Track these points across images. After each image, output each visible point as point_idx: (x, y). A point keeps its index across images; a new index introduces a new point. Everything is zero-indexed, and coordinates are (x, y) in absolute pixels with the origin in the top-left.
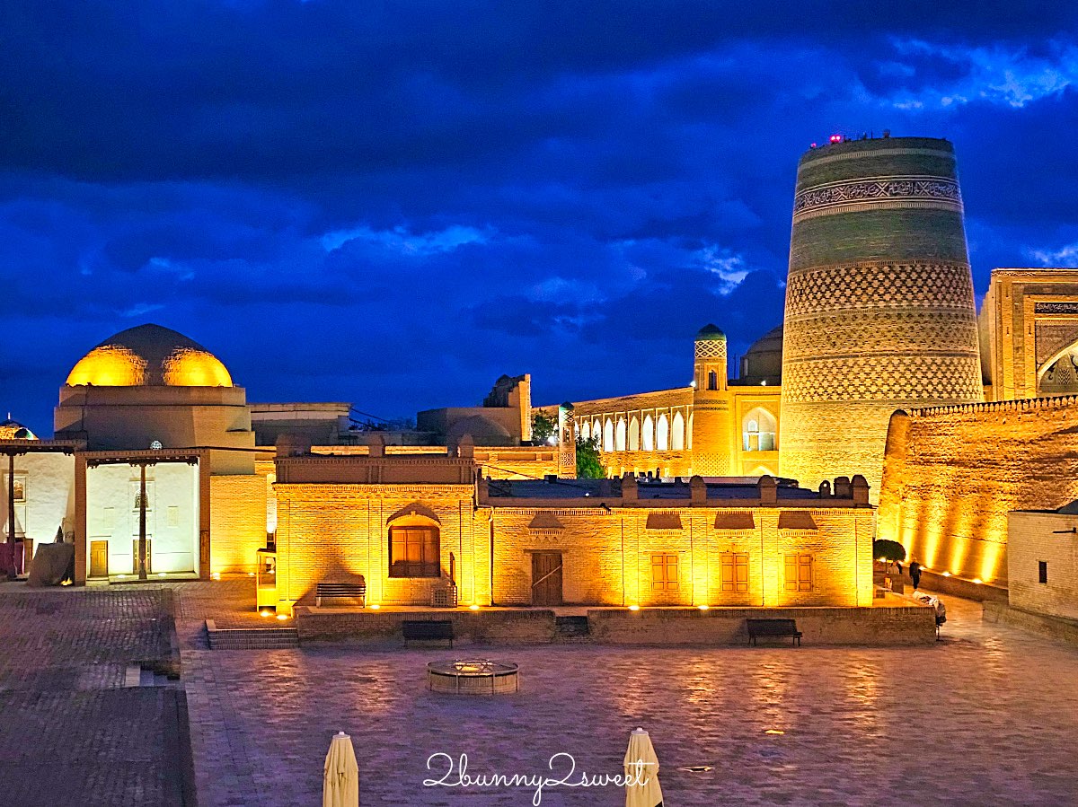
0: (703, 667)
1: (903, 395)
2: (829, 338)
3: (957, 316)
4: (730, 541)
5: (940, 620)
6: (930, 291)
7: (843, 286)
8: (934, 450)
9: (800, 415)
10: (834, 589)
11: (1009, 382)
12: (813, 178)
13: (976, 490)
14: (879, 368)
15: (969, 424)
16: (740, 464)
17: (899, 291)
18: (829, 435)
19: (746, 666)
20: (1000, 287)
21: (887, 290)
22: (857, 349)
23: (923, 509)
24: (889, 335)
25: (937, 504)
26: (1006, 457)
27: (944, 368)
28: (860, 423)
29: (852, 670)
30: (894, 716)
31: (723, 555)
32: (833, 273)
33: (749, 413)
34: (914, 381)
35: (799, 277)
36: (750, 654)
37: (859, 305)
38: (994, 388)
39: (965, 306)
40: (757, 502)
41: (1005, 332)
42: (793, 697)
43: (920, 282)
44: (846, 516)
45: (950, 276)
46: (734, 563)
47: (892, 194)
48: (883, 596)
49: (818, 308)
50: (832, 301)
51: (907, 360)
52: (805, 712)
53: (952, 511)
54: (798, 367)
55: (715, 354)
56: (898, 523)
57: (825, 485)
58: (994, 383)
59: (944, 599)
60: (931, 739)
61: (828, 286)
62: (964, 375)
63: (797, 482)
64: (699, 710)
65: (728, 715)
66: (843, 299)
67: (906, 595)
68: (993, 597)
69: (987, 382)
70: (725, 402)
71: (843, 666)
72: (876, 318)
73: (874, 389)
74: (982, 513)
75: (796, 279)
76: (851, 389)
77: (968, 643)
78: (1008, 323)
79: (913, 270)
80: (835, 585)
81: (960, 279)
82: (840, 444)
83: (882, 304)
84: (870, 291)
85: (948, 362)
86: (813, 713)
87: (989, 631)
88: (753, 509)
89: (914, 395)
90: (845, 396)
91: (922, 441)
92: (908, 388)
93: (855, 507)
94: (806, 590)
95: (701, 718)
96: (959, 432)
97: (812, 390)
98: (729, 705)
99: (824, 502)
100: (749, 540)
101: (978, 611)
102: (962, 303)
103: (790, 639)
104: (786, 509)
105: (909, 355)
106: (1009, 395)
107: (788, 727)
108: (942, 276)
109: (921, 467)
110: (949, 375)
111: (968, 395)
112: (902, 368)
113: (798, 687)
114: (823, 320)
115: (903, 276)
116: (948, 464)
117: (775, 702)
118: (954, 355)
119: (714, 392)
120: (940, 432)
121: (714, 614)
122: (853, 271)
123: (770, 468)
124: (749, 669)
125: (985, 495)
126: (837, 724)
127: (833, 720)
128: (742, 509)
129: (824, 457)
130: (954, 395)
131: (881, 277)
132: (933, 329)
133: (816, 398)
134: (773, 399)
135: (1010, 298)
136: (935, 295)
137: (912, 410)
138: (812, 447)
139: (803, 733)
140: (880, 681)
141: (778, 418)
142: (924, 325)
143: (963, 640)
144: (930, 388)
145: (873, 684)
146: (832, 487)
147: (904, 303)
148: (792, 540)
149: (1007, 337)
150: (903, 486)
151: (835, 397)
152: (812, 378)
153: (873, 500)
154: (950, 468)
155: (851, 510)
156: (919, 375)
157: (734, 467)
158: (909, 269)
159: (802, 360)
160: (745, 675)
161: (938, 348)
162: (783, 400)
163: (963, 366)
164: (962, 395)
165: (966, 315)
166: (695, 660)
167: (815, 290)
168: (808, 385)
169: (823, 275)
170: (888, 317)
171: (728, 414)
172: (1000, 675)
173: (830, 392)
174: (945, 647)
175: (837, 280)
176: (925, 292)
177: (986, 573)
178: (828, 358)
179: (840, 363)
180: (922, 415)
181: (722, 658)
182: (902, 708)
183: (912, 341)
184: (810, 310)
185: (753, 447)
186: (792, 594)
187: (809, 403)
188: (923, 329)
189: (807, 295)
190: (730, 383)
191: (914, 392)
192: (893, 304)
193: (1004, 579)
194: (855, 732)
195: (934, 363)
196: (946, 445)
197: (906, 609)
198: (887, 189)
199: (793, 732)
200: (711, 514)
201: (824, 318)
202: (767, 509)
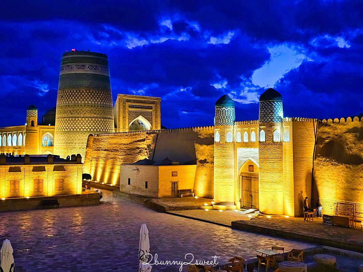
0: (27, 217)
1: (92, 130)
2: (70, 112)
3: (108, 107)
4: (37, 176)
5: (101, 197)
6: (100, 99)
7: (75, 96)
8: (100, 146)
9: (61, 135)
10: (70, 189)
11: (121, 127)
12: (66, 62)
13: (112, 158)
14: (85, 121)
15: (110, 139)
16: (41, 151)
17: (91, 98)
18: (69, 142)
19: (41, 215)
20: (120, 100)
21: (88, 98)
22: (79, 115)
23: (97, 164)
24: (88, 112)
25: (101, 162)
26: (120, 149)
27: (104, 122)
28: (79, 138)
29: (75, 214)
30: (87, 227)
31: (35, 180)
32: (72, 91)
33: (45, 134)
34: (95, 126)
35: (61, 92)
36: (43, 212)
37: (80, 102)
38: (117, 128)
39: (110, 104)
40: (46, 163)
41: (121, 112)
42: (56, 224)
43: (97, 96)
44: (74, 167)
45: (106, 95)
46: (39, 183)
47: (90, 69)
48: (85, 191)
49: (67, 102)
50: (72, 100)
51: (93, 119)
52: (60, 228)
53: (105, 165)
54: (61, 120)
55: (34, 115)
56: (89, 168)
57: (68, 157)
58: (117, 127)
59: (102, 191)
60: (97, 233)
61: (70, 95)
62: (109, 125)
63: (59, 156)
64: (25, 231)
65: (35, 232)
66: (75, 100)
67: (91, 190)
68: (116, 189)
69: (116, 127)
70: (37, 131)
71: (72, 213)
72: (85, 106)
73: (83, 128)
74: (113, 165)
75: (61, 93)
76: (77, 127)
77: (109, 203)
78: (121, 110)
79: (96, 92)
80: (70, 188)
81: (109, 96)
82: (73, 144)
83: (86, 102)
84: (83, 98)
85: (105, 120)
86: (62, 229)
87: (114, 199)
88: (45, 165)
89: (95, 130)
90: (75, 130)
91: (97, 144)
92: (94, 128)
93: (77, 164)
94: (61, 190)
95: (26, 233)
96: (108, 141)
97: (65, 128)
98: (36, 228)
99: (68, 162)
100: (44, 175)
101: (111, 193)
102: (109, 103)
103: (55, 206)
104: (56, 165)
105: (94, 118)
106: (121, 131)
107: (55, 233)
108: (104, 95)
109: (97, 151)
110: (105, 124)
111: (110, 130)
112: (92, 122)
113: (58, 221)
114: (69, 106)
115: (93, 94)
116: (104, 150)
117: (50, 226)
118: (107, 118)
119: (33, 127)
120: (102, 141)
121: (31, 199)
122: (78, 91)
123: (51, 152)
124: (42, 216)
125: (114, 159)
126: (70, 231)
127: (69, 230)
128: (41, 165)
129: (68, 148)
130: (106, 130)
131: (86, 94)
132: (101, 110)
133: (66, 130)
134: (52, 130)
135: (122, 103)
136: (102, 100)
137: (95, 134)
138: (64, 145)
139: (59, 235)
140: (83, 217)
141: (54, 136)
142: (99, 109)
143: (107, 203)
144: (100, 128)
145: (81, 218)
146: (70, 158)
147: (93, 102)
148: (57, 175)
149: (121, 114)
150: (91, 157)
151: (72, 130)
152: (65, 124)
153: (82, 162)
154: (105, 152)
155: (76, 165)
156: (97, 124)
157: (39, 151)
158: (94, 92)
159: (62, 118)
160: (41, 218)
161: (102, 116)
162: (56, 130)
163: (109, 122)
164: (109, 130)
165: (110, 107)
166: (24, 215)
167: (66, 96)
168: (64, 126)
169: (69, 92)
170: (88, 106)
171: (38, 135)
172: (117, 212)
173: (70, 128)
174: (102, 205)
175: (73, 94)
176: (99, 99)
177: (114, 183)
178: (70, 118)
179: (74, 119)
180: (97, 136)
181: (33, 214)
182: (90, 224)
183: (95, 114)
184: (65, 102)
185: (45, 145)
186: (57, 192)
187: (63, 132)
188: (98, 110)
189: (64, 98)
190: (39, 124)
191: (95, 129)
192: (90, 102)
193: (119, 184)
194: (75, 233)
195: (101, 120)
196: (104, 145)
197: (91, 194)
198: (88, 67)
199: (57, 235)
200: (31, 167)
201: (69, 105)
202: (50, 165)
